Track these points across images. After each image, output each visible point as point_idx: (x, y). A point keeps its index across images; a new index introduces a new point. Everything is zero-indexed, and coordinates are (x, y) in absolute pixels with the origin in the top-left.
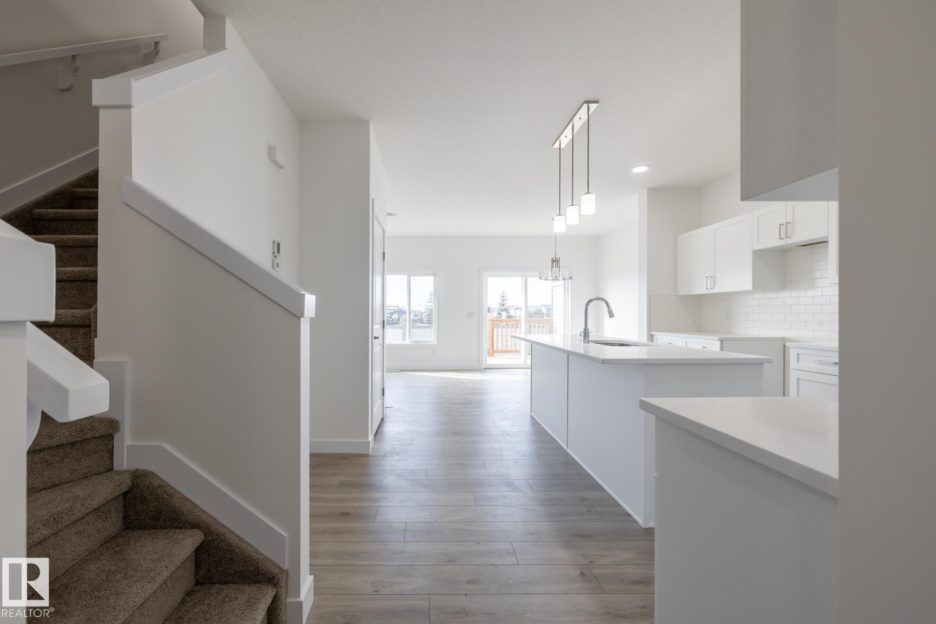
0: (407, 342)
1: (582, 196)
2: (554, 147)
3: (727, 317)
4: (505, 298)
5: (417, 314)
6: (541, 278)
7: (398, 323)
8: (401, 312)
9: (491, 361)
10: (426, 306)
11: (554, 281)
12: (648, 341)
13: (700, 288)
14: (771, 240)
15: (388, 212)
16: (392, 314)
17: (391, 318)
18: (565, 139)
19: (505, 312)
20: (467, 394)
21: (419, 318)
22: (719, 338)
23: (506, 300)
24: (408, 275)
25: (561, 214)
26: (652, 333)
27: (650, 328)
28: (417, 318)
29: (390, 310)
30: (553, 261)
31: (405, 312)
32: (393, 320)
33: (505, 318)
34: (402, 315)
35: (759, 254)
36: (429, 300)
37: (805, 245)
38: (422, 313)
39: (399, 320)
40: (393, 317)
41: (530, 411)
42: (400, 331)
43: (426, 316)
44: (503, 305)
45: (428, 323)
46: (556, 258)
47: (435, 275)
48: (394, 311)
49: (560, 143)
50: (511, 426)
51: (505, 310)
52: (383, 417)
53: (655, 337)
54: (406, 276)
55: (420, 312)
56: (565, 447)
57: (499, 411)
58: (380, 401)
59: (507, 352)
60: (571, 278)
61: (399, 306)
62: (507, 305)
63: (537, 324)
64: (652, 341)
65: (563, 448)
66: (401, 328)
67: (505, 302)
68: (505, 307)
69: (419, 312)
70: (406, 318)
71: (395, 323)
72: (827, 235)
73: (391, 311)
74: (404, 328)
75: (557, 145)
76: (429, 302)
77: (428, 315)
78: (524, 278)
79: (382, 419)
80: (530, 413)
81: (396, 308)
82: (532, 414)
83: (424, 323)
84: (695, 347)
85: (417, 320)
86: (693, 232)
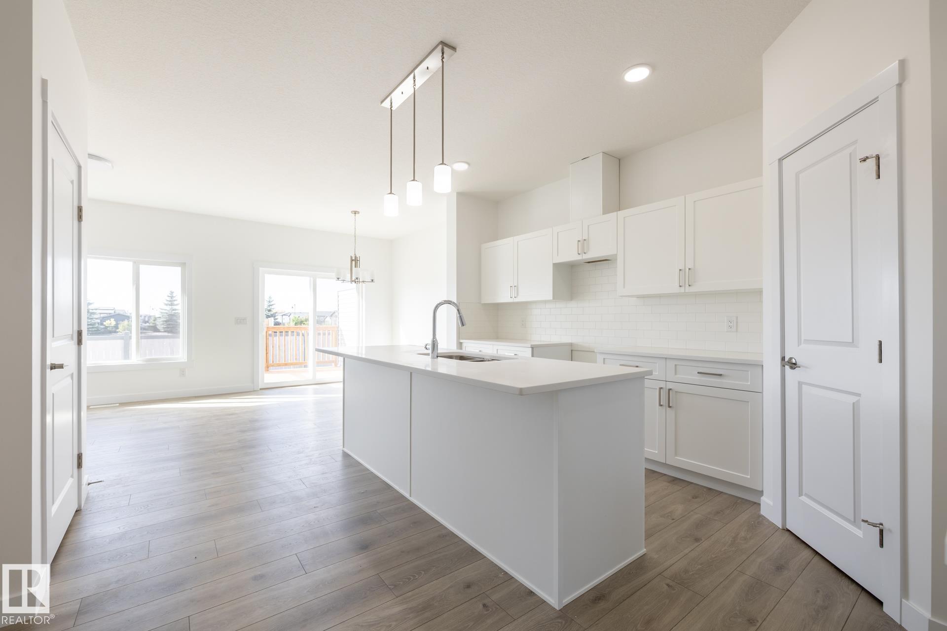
0: (135, 359)
1: (436, 167)
2: (382, 105)
3: (523, 325)
4: (272, 303)
5: (147, 319)
6: (338, 279)
7: (115, 332)
8: (120, 317)
9: (269, 378)
10: (162, 309)
11: (353, 283)
12: (457, 349)
13: (504, 296)
14: (570, 255)
15: (92, 152)
16: (104, 319)
17: (102, 324)
18: (401, 96)
19: (272, 318)
20: (244, 431)
21: (151, 325)
22: (531, 345)
23: (273, 305)
24: (135, 262)
25: (392, 192)
26: (461, 341)
27: (459, 336)
28: (147, 324)
29: (101, 313)
30: (352, 260)
31: (128, 318)
32: (106, 327)
33: (273, 325)
34: (123, 320)
35: (558, 267)
36: (167, 303)
37: (589, 262)
38: (156, 318)
39: (116, 327)
40: (107, 323)
41: (342, 444)
42: (119, 343)
43: (162, 323)
44: (269, 311)
45: (165, 332)
46: (356, 257)
47: (183, 265)
48: (109, 315)
49: (391, 101)
50: (323, 474)
51: (272, 316)
52: (80, 505)
53: (464, 345)
54: (131, 264)
55: (153, 318)
56: (407, 495)
57: (299, 453)
58: (71, 482)
59: (286, 365)
60: (372, 280)
61: (116, 309)
62: (274, 311)
63: (326, 332)
64: (461, 349)
65: (403, 497)
66: (122, 338)
67: (272, 307)
68: (272, 313)
69: (150, 317)
70: (130, 326)
71: (110, 332)
72: (616, 253)
73: (102, 315)
74: (127, 339)
75: (386, 104)
76: (166, 305)
77: (166, 321)
78: (312, 278)
79: (78, 511)
80: (342, 447)
81: (112, 312)
82: (346, 450)
83: (158, 331)
84: (507, 354)
85: (147, 327)
86: (495, 242)
